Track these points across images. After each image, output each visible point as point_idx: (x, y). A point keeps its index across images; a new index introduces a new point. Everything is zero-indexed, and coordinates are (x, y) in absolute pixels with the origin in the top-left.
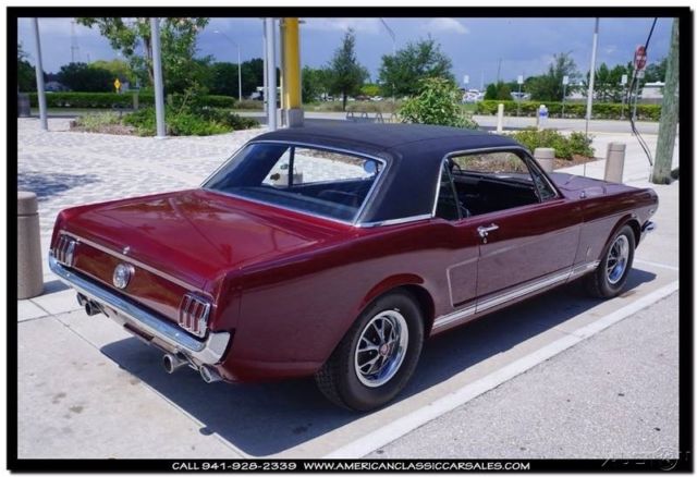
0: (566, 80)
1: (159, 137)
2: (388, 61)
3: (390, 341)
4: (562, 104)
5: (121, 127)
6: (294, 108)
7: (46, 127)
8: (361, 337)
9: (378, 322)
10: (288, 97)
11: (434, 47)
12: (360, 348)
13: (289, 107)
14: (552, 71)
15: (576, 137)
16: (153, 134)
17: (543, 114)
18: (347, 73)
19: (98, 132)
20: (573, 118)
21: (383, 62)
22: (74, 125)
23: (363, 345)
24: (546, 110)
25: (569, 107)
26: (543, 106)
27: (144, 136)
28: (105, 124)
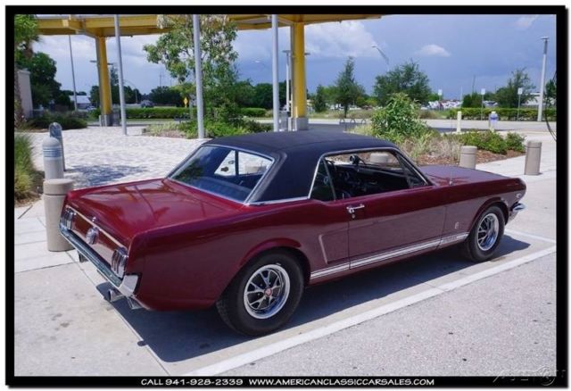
0: (520, 91)
1: (199, 139)
2: (381, 80)
3: (275, 287)
4: (518, 110)
5: (177, 132)
6: (300, 116)
7: (126, 133)
8: (250, 282)
9: (265, 273)
10: (296, 108)
11: (415, 67)
12: (249, 290)
13: (297, 116)
14: (510, 84)
15: (511, 137)
16: (196, 137)
17: (494, 119)
18: (348, 89)
19: (159, 136)
20: (528, 120)
21: (376, 81)
22: (145, 131)
23: (251, 288)
24: (496, 115)
25: (524, 112)
26: (493, 113)
27: (189, 138)
28: (166, 130)
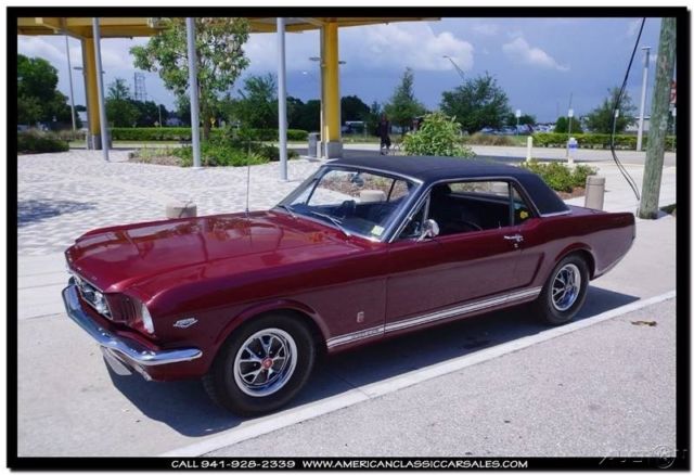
1: (194, 168)
2: (448, 97)
5: (170, 159)
6: (333, 141)
7: (107, 158)
10: (327, 129)
14: (606, 104)
15: (580, 170)
16: (190, 165)
17: (572, 147)
19: (149, 162)
21: (443, 98)
22: (132, 156)
24: (576, 142)
26: (572, 139)
27: (185, 166)
28: (159, 156)
